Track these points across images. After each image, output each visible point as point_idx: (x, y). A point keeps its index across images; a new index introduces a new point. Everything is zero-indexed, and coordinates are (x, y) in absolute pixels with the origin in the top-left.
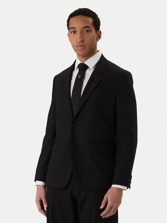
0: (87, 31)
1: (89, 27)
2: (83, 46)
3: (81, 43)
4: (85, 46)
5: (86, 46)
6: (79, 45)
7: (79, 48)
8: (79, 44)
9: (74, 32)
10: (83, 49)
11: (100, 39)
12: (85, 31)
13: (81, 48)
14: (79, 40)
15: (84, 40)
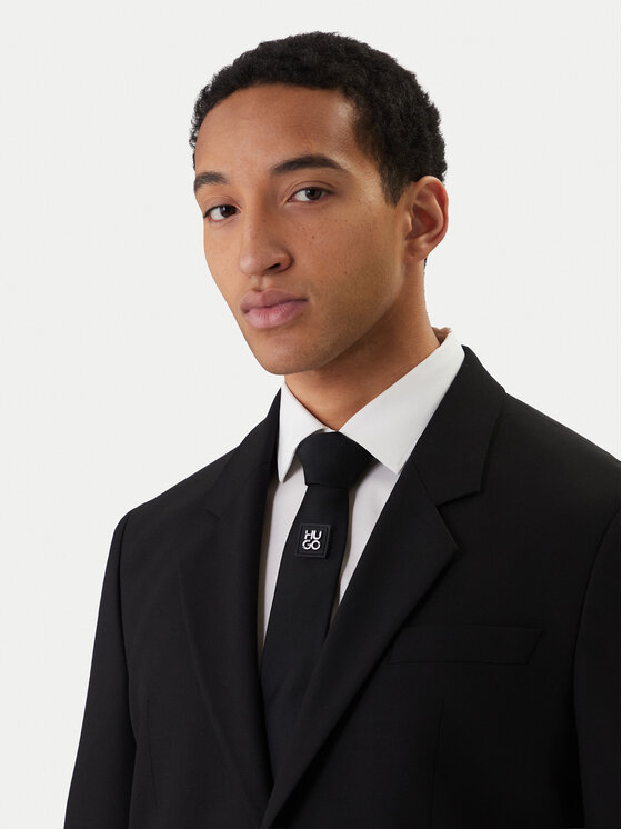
0: (314, 193)
1: (323, 162)
2: (289, 301)
3: (267, 282)
4: (304, 300)
5: (313, 301)
6: (257, 299)
7: (257, 320)
8: (258, 290)
9: (229, 210)
10: (289, 326)
11: (435, 240)
12: (302, 196)
13: (274, 318)
14: (248, 263)
15: (292, 261)
